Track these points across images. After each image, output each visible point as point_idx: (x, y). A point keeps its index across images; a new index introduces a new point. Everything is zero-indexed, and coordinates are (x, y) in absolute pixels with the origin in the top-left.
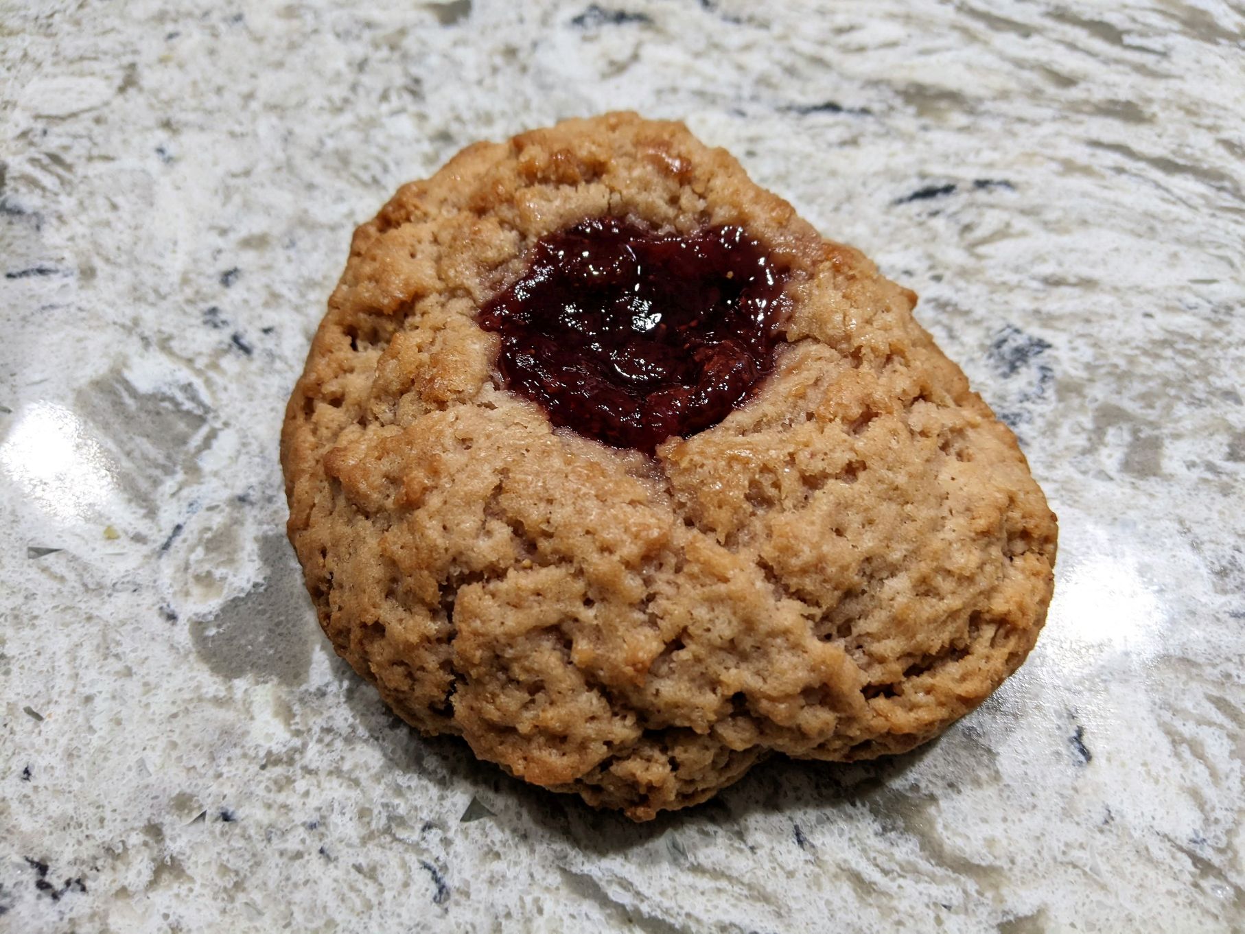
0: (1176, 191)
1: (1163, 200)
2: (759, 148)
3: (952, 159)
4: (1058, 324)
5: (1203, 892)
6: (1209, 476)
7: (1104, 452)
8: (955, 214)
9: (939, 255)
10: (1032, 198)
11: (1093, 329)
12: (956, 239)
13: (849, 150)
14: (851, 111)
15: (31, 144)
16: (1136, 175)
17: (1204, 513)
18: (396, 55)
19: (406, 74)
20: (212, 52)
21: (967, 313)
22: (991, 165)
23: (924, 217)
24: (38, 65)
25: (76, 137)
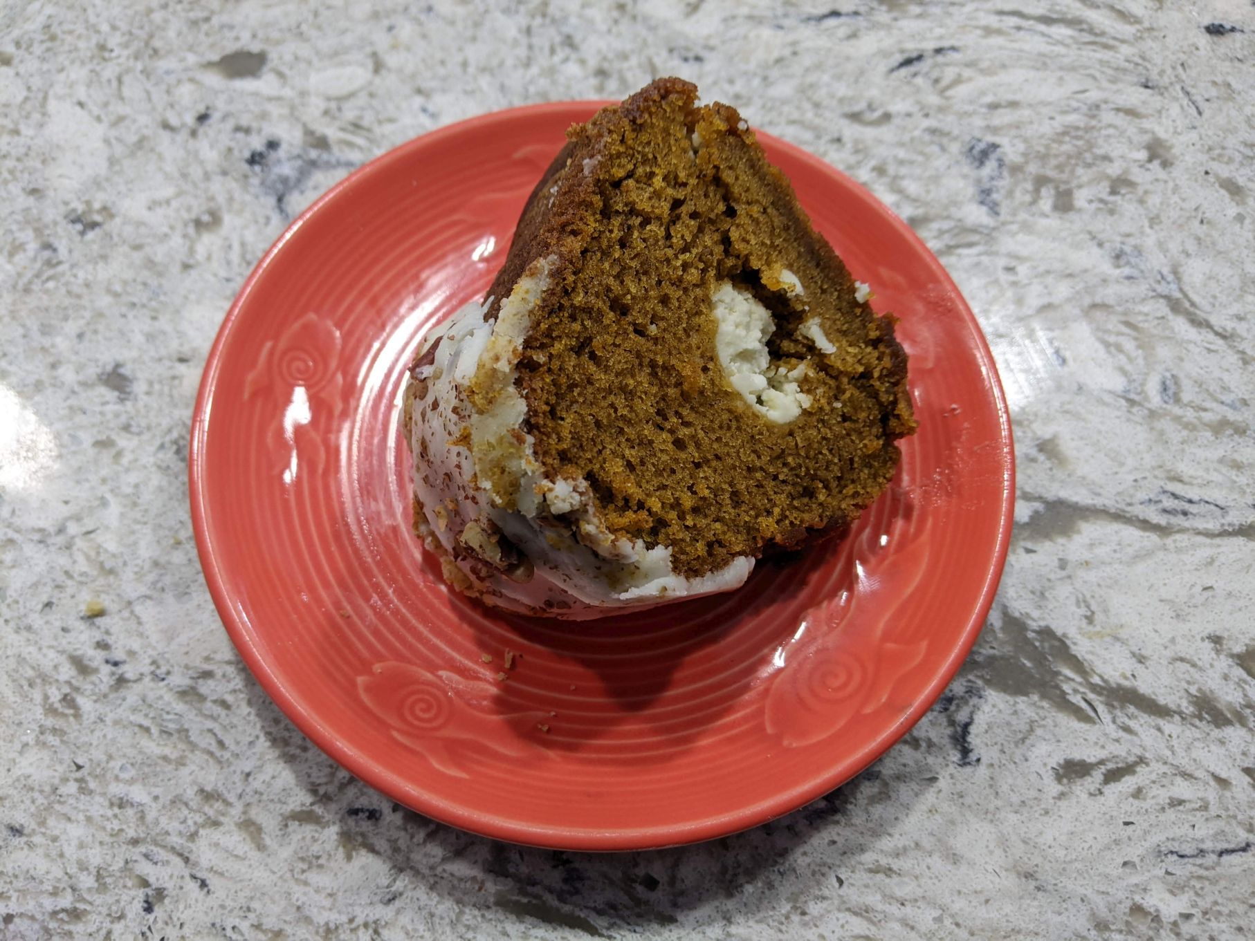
0: (1055, 36)
1: (1048, 43)
2: (798, 49)
3: (917, 37)
4: (1002, 132)
5: (1133, 414)
6: (1101, 206)
7: (1041, 202)
8: (927, 74)
9: (924, 101)
10: (970, 55)
11: (1023, 132)
12: (931, 89)
13: (853, 42)
14: (847, 15)
16: (1029, 30)
17: (1102, 226)
18: (548, 21)
19: (560, 33)
21: (948, 134)
22: (941, 38)
23: (909, 78)
24: (309, 63)
25: (362, 109)
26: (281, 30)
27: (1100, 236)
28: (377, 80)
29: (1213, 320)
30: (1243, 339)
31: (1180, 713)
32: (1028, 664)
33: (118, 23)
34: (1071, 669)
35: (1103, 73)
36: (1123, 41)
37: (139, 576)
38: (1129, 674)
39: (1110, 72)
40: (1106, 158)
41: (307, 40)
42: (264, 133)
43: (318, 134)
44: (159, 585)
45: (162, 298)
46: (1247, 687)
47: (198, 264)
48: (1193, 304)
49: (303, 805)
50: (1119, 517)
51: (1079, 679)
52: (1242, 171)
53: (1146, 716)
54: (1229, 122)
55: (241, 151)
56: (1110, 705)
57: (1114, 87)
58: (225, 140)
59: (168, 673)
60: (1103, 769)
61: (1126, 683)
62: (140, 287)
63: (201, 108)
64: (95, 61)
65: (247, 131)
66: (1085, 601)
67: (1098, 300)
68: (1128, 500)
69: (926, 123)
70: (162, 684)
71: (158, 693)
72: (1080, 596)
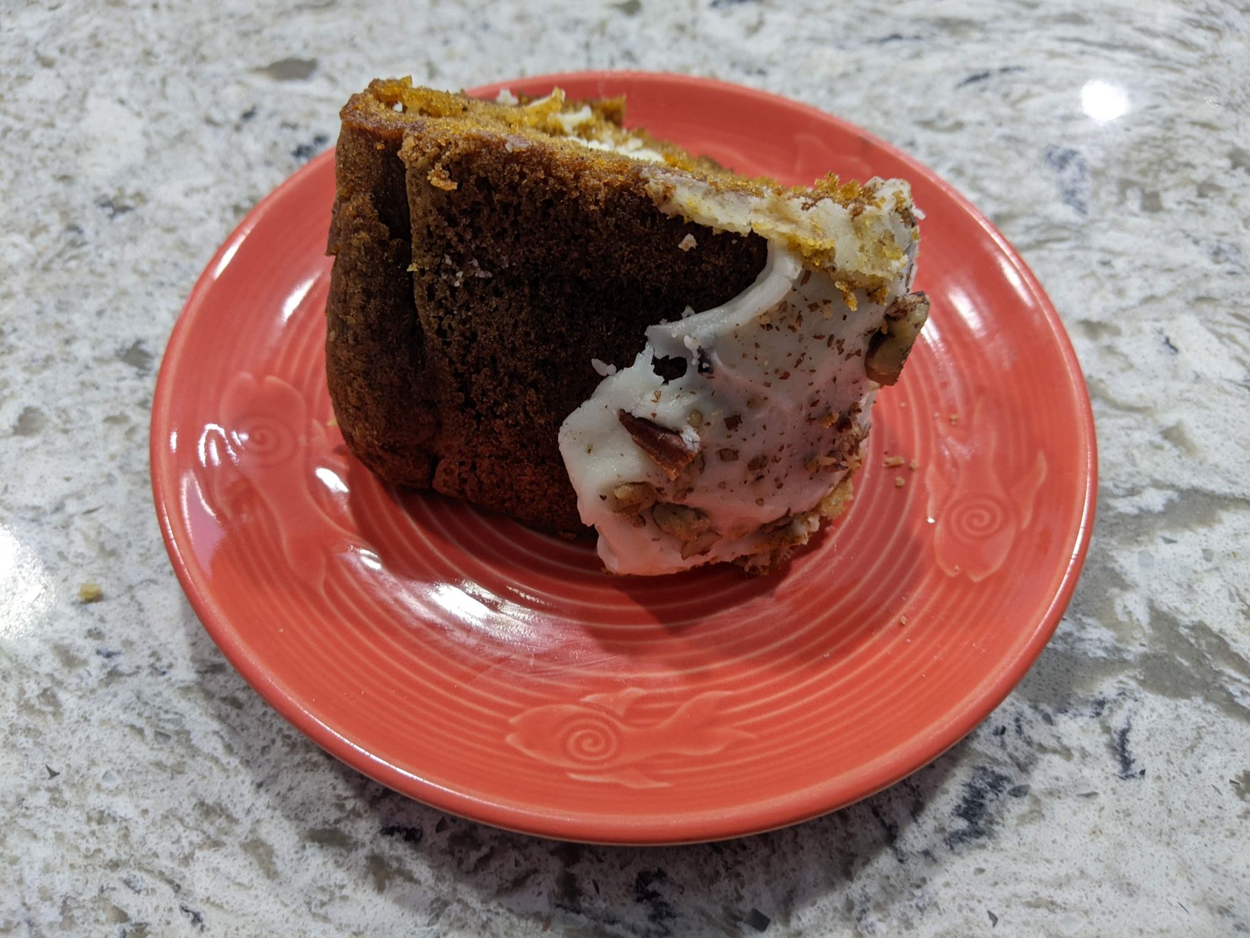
26: (333, 41)
27: (1195, 235)
32: (1186, 663)
33: (166, 34)
34: (1235, 669)
35: (1173, 91)
40: (1188, 165)
41: (361, 51)
42: (312, 129)
49: (325, 822)
55: (287, 145)
57: (1187, 104)
58: (271, 134)
59: (170, 666)
62: (170, 267)
63: (247, 107)
64: (140, 66)
65: (294, 127)
66: (1238, 595)
67: (1202, 293)
69: (1000, 131)
70: (161, 678)
71: (157, 689)
72: (1233, 589)
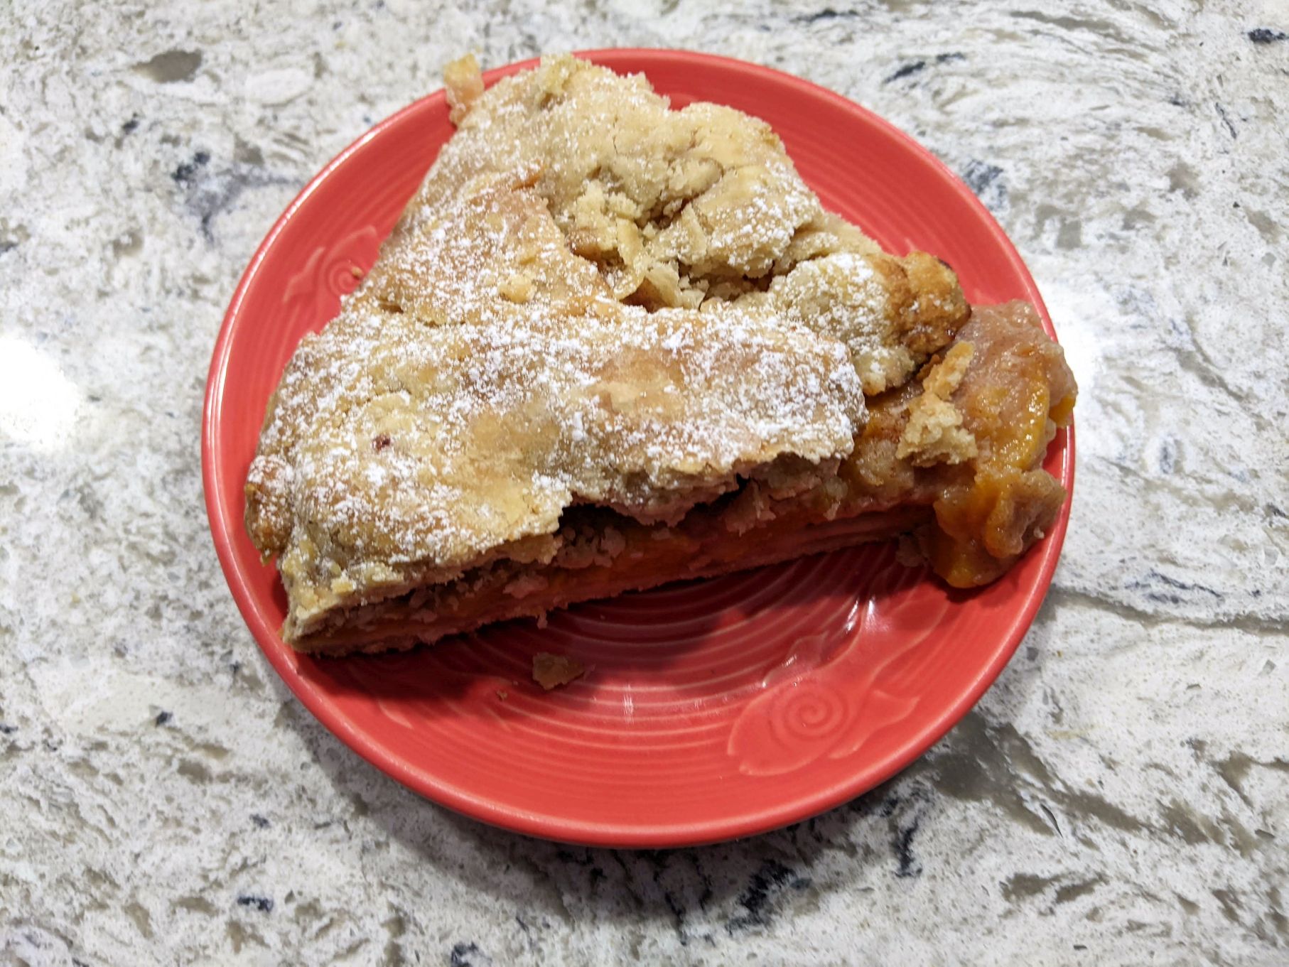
0: (1076, 42)
1: (1068, 50)
2: (784, 54)
3: (920, 42)
4: (1006, 154)
5: (1127, 485)
6: (1112, 242)
7: (1044, 237)
8: (927, 84)
9: (922, 117)
10: (978, 63)
11: (1030, 154)
12: (931, 102)
13: (847, 46)
14: (843, 14)
15: (269, 128)
16: (1047, 34)
17: (1111, 266)
18: (509, 18)
19: (521, 33)
20: (372, 35)
21: (945, 156)
22: (946, 43)
23: (907, 90)
24: (247, 65)
25: (300, 118)
26: (218, 26)
27: (1107, 278)
28: (319, 85)
29: (1229, 378)
30: (1259, 400)
31: (1149, 826)
32: (984, 767)
33: (45, 17)
34: (1030, 772)
35: (1128, 86)
36: (1153, 49)
37: (36, 636)
38: (1095, 782)
39: (1136, 85)
40: (1123, 186)
41: (246, 39)
42: (192, 144)
43: (250, 146)
44: (56, 647)
45: (75, 329)
46: (1226, 799)
47: (115, 291)
48: (1206, 359)
49: (192, 890)
50: (1101, 602)
51: (1038, 784)
52: (1277, 204)
53: (1110, 828)
54: (1267, 146)
55: (167, 165)
56: (1070, 815)
57: (1139, 103)
58: (151, 152)
59: (61, 742)
60: (1057, 886)
61: (1091, 791)
62: (53, 316)
63: (128, 116)
64: (19, 61)
65: (175, 141)
66: (1053, 697)
68: (1112, 583)
70: (53, 754)
71: (50, 763)
72: (1049, 691)
